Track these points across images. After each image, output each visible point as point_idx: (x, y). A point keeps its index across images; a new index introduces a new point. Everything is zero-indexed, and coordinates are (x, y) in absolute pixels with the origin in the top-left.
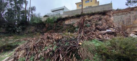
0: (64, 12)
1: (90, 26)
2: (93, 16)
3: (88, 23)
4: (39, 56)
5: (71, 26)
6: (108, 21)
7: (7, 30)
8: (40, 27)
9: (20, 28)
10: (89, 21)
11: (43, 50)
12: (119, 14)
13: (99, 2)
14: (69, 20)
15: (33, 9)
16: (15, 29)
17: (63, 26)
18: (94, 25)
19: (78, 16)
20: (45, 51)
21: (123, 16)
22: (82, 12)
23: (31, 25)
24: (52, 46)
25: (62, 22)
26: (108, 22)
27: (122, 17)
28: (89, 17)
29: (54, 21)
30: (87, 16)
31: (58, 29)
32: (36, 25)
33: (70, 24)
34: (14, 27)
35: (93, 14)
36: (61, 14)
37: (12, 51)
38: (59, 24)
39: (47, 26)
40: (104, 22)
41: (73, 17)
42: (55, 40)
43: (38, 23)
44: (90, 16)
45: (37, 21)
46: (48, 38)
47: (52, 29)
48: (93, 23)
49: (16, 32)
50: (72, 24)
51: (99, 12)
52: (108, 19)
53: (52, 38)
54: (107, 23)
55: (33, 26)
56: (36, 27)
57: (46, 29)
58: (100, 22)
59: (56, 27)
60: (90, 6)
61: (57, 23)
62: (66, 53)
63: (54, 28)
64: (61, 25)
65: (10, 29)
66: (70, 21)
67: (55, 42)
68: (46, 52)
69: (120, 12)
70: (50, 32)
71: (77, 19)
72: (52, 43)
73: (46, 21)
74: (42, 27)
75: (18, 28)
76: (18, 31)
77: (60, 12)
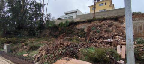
0: (77, 16)
1: (99, 32)
2: (104, 21)
3: (98, 28)
4: (55, 55)
5: (82, 30)
6: (119, 27)
7: (29, 33)
8: (54, 30)
9: (38, 32)
10: (100, 27)
11: (58, 51)
12: (136, 19)
13: (114, 5)
14: (80, 24)
15: (49, 15)
16: (34, 32)
17: (74, 30)
18: (104, 31)
19: (90, 21)
20: (58, 52)
21: (141, 21)
22: (94, 17)
23: (47, 29)
24: (63, 50)
25: (73, 26)
26: (119, 29)
27: (139, 22)
28: (100, 22)
29: (66, 25)
30: (98, 21)
31: (69, 33)
32: (50, 29)
33: (81, 29)
34: (34, 31)
35: (105, 19)
36: (73, 17)
37: (37, 50)
38: (71, 28)
39: (61, 30)
40: (114, 29)
41: (84, 22)
42: (65, 46)
43: (52, 27)
44: (102, 21)
45: (52, 25)
46: (61, 44)
47: (64, 33)
48: (103, 29)
49: (35, 35)
50: (83, 29)
51: (112, 18)
52: (119, 26)
53: (63, 44)
54: (117, 30)
55: (48, 29)
56: (51, 30)
57: (59, 33)
58: (111, 29)
59: (68, 31)
60: (104, 10)
61: (69, 27)
62: (70, 54)
63: (66, 32)
64: (73, 29)
65: (32, 32)
66: (82, 25)
67: (65, 47)
68: (60, 53)
69: (137, 17)
70: (62, 36)
71: (88, 24)
72: (63, 48)
73: (59, 25)
74: (55, 30)
75: (37, 32)
76: (37, 34)
77: (72, 15)
